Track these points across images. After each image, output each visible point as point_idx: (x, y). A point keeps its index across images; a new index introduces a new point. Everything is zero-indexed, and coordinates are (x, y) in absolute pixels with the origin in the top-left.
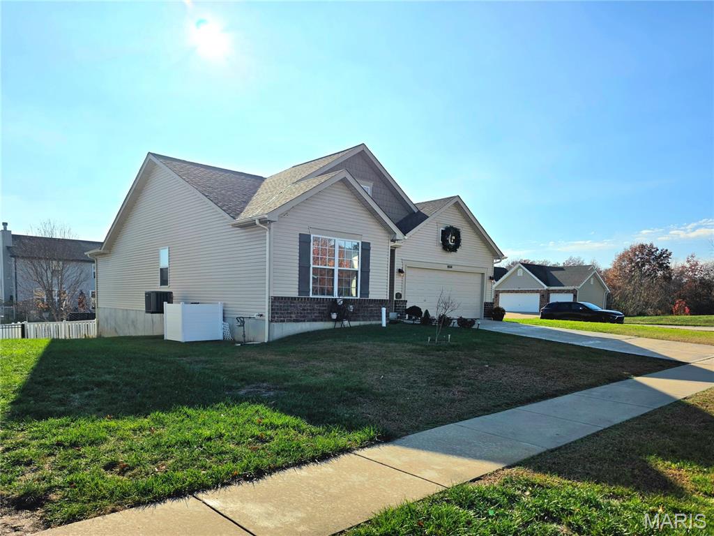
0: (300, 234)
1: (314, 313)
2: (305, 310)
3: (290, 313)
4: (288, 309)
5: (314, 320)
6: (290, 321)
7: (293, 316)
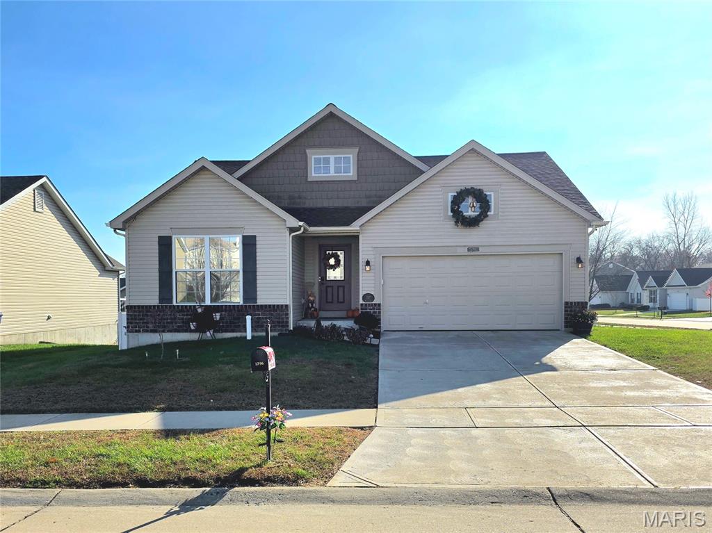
0: (159, 237)
1: (176, 323)
2: (164, 319)
3: (147, 323)
4: (144, 319)
5: (178, 331)
6: (147, 331)
7: (150, 326)
